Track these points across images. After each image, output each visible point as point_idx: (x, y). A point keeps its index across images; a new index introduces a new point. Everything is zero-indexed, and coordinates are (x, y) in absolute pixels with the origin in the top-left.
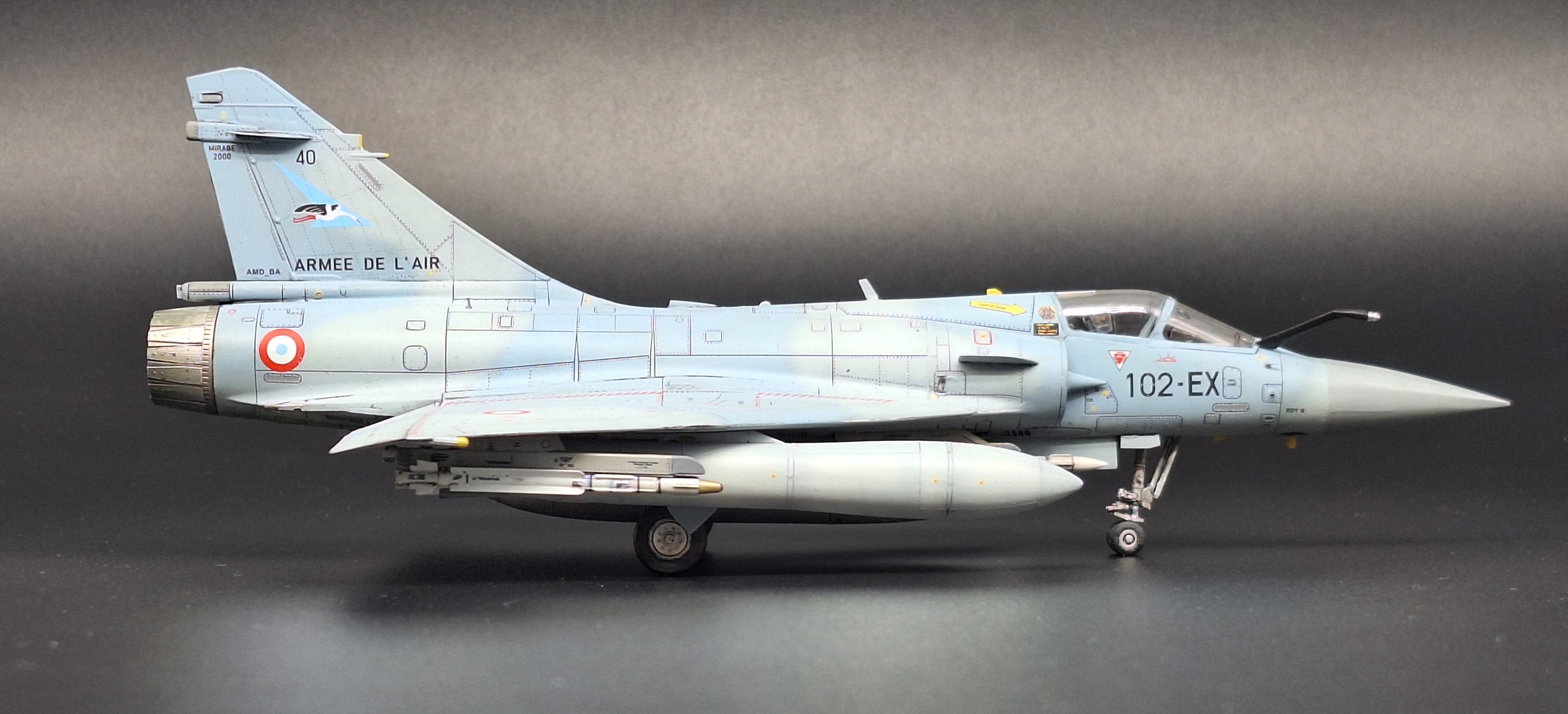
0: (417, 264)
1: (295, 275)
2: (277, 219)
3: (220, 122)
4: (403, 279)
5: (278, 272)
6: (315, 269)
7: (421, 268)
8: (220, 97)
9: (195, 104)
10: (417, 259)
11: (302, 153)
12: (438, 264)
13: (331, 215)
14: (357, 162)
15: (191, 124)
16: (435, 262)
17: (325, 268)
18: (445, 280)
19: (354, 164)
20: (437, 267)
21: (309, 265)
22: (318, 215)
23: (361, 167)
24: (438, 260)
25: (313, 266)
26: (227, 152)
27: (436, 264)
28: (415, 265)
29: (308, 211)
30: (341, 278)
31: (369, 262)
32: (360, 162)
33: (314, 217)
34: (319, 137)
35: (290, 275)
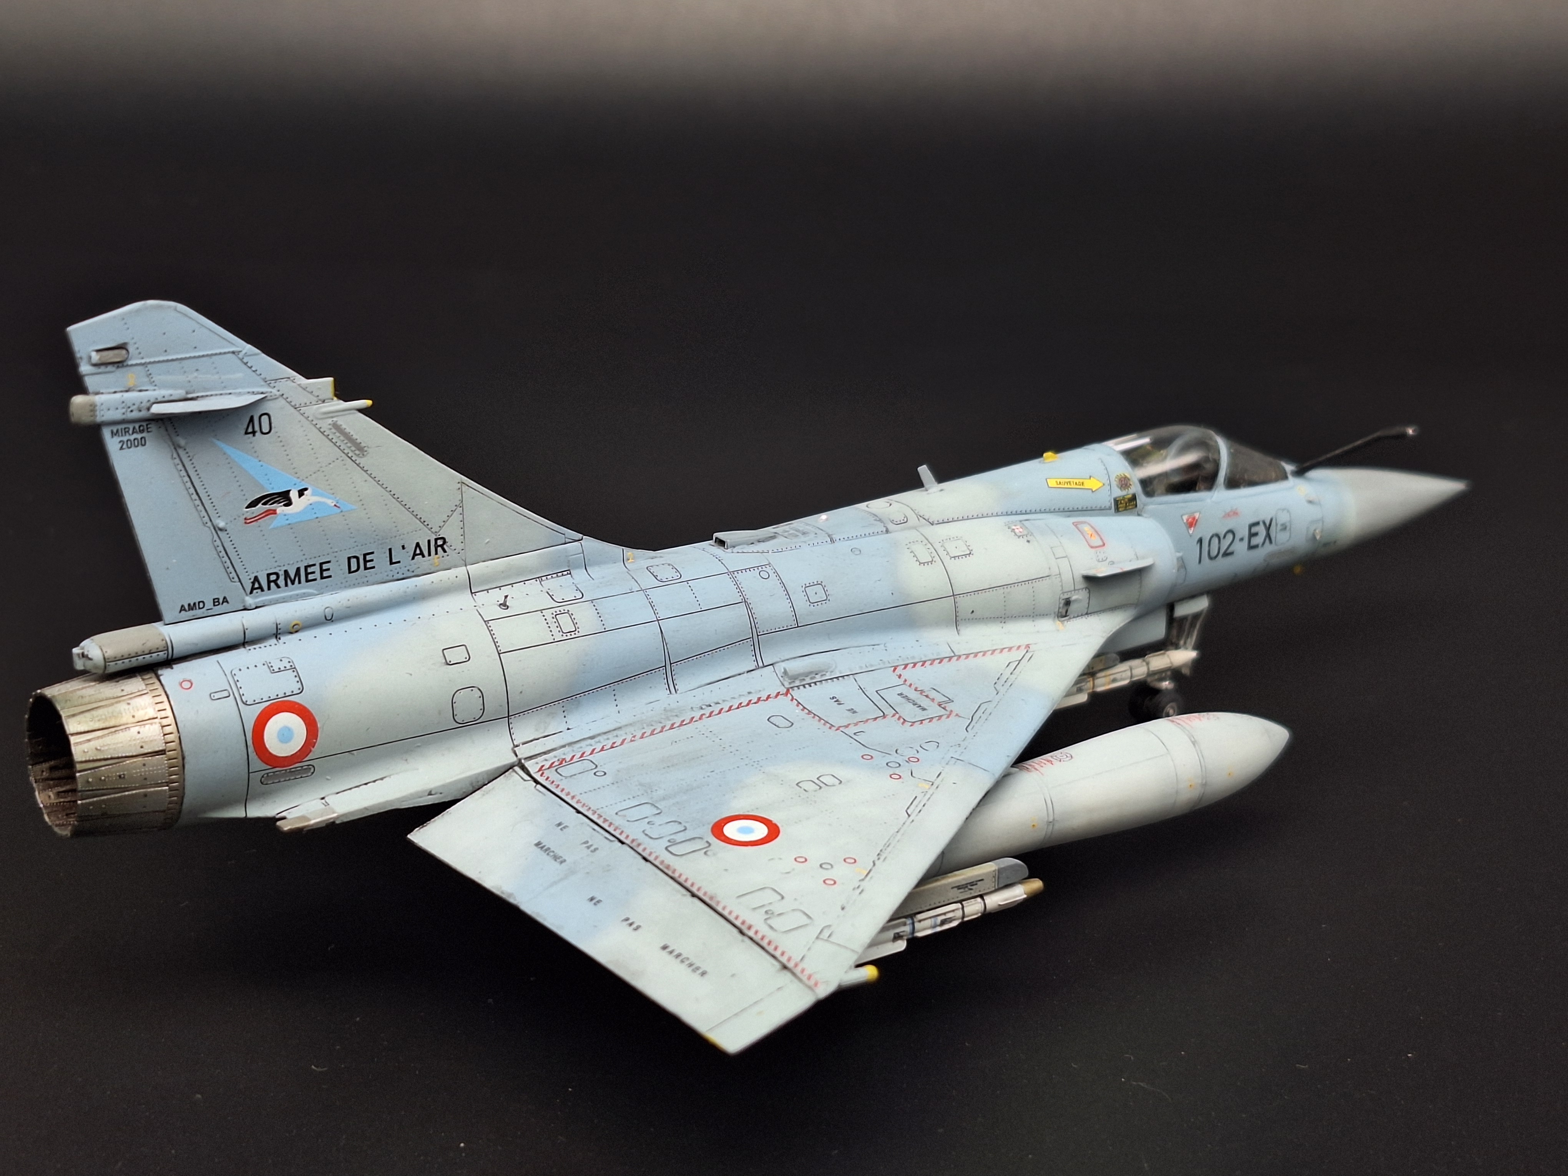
0: (418, 552)
1: (250, 601)
2: (221, 524)
3: (127, 391)
4: (402, 576)
5: (225, 600)
6: (278, 587)
7: (423, 556)
8: (124, 352)
9: (84, 368)
10: (418, 545)
11: (252, 420)
12: (445, 546)
13: (298, 504)
14: (330, 421)
15: (78, 400)
16: (440, 544)
17: (293, 583)
18: (456, 566)
19: (325, 424)
20: (445, 551)
21: (269, 582)
22: (280, 509)
23: (336, 426)
24: (445, 542)
25: (275, 582)
26: (139, 436)
27: (442, 546)
28: (415, 555)
29: (264, 504)
30: (315, 592)
31: (354, 561)
32: (335, 419)
33: (274, 512)
34: (274, 391)
35: (243, 601)
